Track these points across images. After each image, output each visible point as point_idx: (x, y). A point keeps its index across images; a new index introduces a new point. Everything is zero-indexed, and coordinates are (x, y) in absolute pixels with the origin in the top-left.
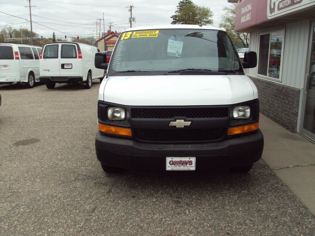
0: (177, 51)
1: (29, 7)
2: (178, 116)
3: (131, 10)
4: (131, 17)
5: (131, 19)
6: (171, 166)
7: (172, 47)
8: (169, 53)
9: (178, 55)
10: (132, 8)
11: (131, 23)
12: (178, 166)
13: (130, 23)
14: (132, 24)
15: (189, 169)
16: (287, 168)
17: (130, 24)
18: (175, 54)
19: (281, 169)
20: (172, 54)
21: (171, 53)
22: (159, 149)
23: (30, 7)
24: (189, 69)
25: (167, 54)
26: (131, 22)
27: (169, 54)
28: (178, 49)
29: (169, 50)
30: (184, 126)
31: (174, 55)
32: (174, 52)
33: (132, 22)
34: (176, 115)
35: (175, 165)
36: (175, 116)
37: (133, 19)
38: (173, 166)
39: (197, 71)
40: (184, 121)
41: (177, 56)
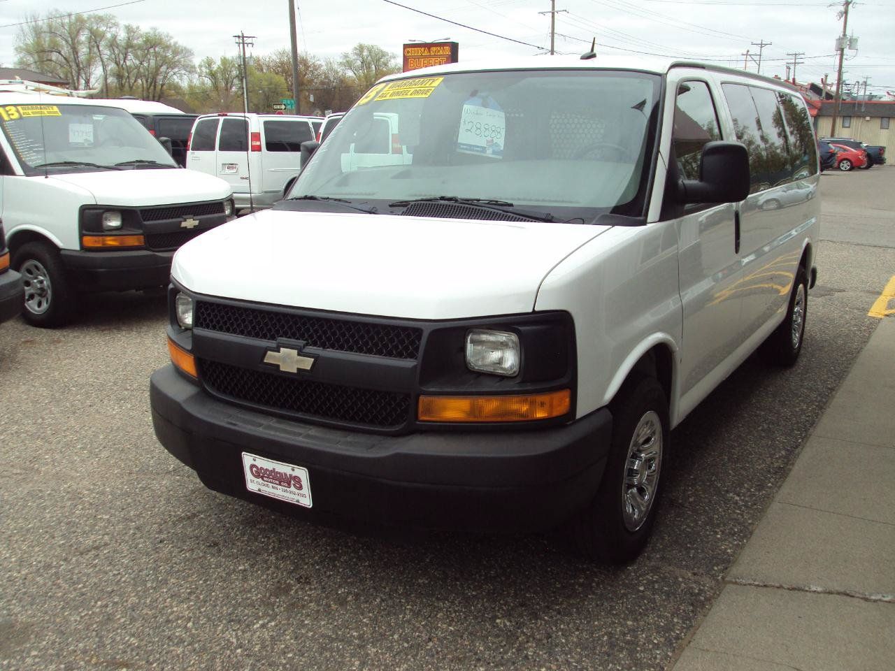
0: (490, 139)
1: (551, 14)
2: (297, 339)
3: (846, 12)
4: (845, 35)
5: (845, 41)
6: (256, 480)
7: (474, 128)
8: (462, 146)
9: (494, 152)
10: (850, 6)
11: (842, 55)
12: (270, 485)
13: (839, 52)
14: (844, 57)
15: (298, 501)
16: (794, 589)
17: (838, 57)
18: (484, 149)
19: (765, 586)
20: (473, 150)
21: (470, 147)
22: (231, 424)
23: (553, 14)
24: (442, 198)
25: (459, 150)
26: (842, 50)
27: (463, 149)
28: (493, 135)
29: (465, 137)
30: (298, 369)
31: (478, 154)
32: (481, 142)
33: (846, 51)
34: (285, 335)
35: (263, 480)
36: (282, 337)
37: (851, 42)
38: (260, 480)
39: (463, 205)
40: (299, 355)
41: (490, 156)
